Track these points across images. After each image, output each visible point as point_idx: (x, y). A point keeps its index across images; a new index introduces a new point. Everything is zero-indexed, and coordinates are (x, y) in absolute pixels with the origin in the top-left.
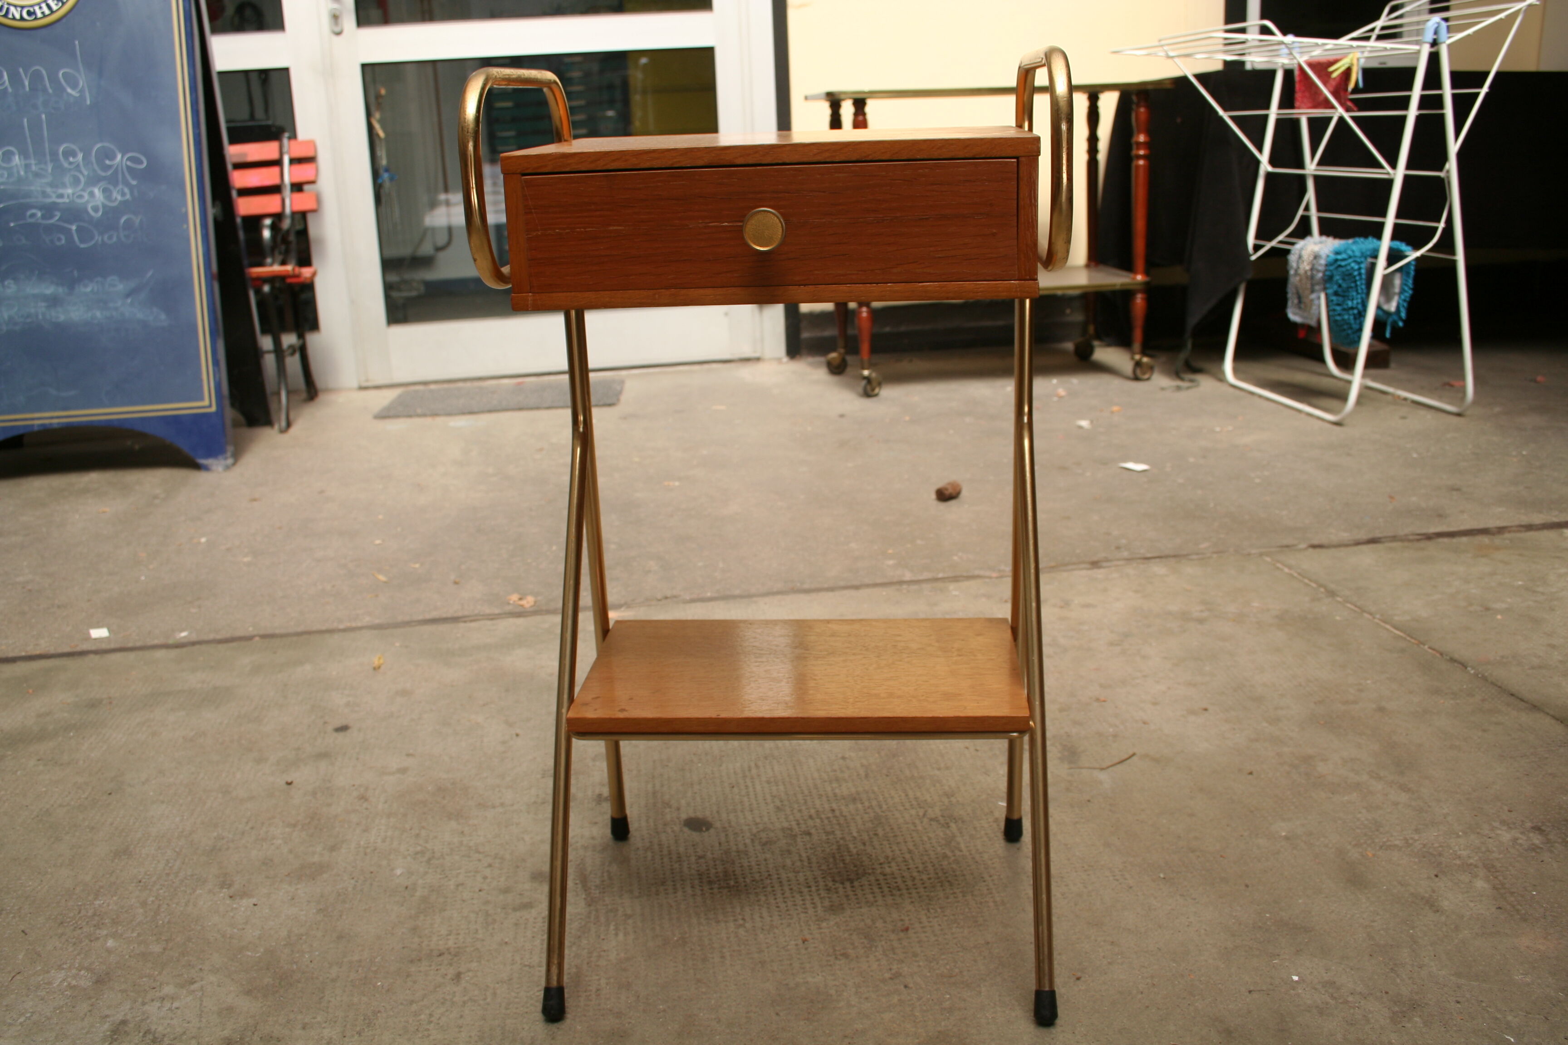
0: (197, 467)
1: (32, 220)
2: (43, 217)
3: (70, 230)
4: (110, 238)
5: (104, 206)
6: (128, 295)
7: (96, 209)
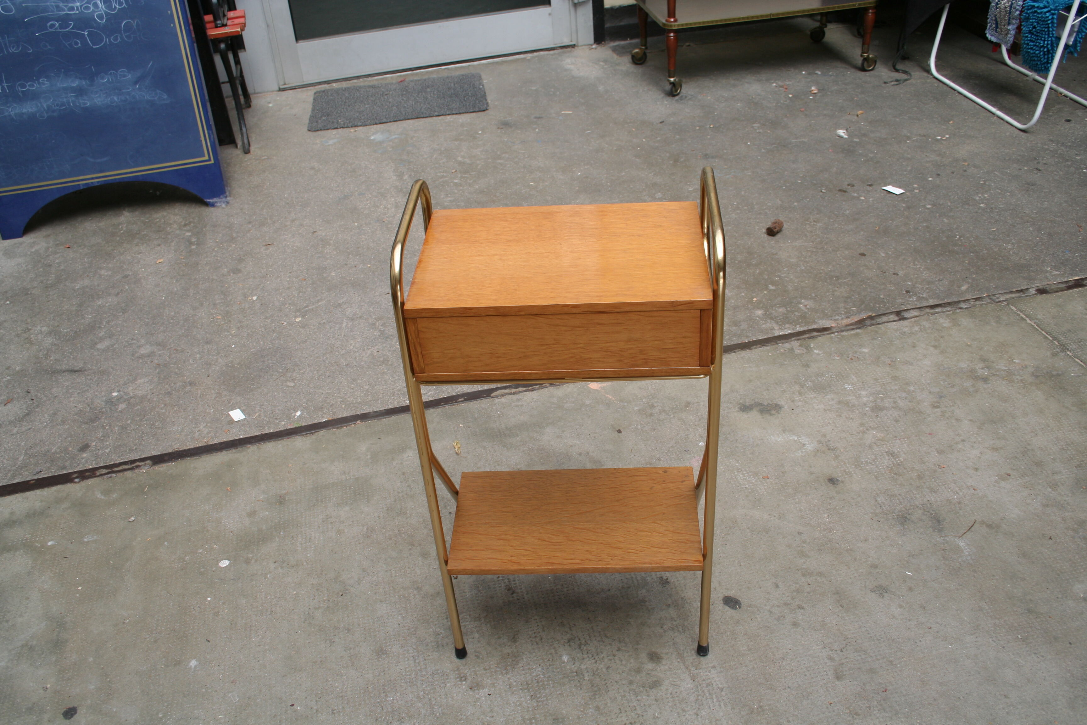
0: (207, 204)
1: (53, 30)
2: (61, 27)
3: (85, 34)
4: (116, 39)
5: (107, 14)
6: (136, 83)
7: (101, 17)
